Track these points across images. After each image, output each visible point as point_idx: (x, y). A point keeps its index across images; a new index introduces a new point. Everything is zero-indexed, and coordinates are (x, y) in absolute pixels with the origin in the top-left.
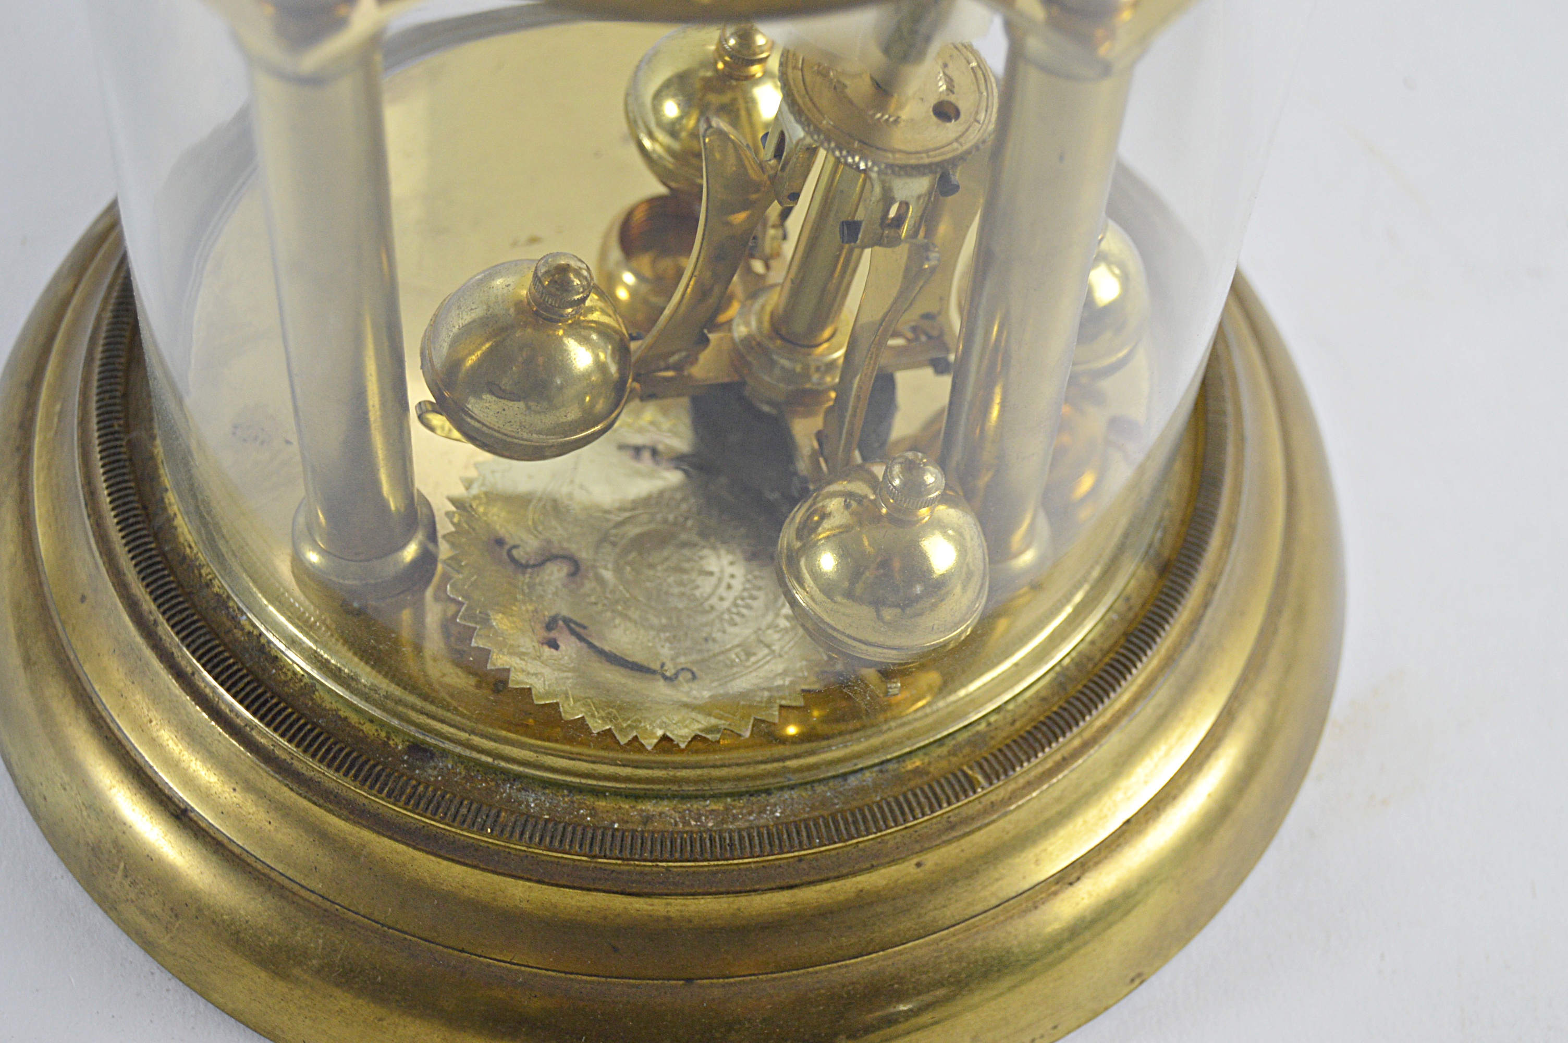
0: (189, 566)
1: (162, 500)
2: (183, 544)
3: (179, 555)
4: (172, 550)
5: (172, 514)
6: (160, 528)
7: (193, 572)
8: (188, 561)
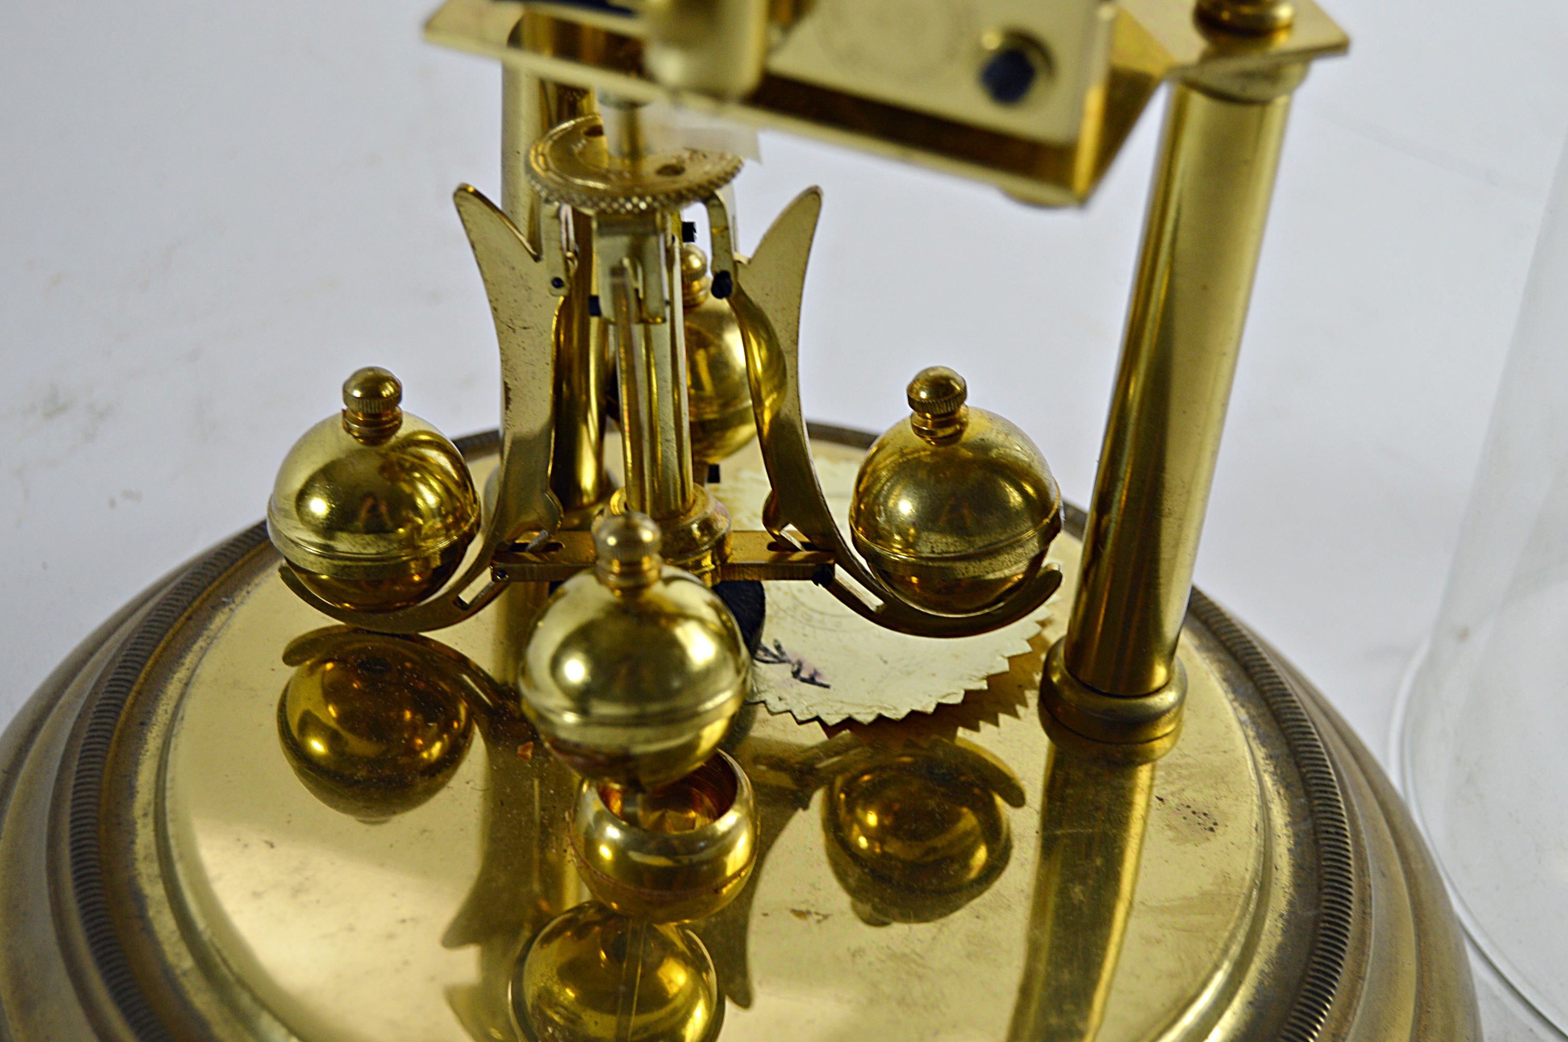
0: (1284, 779)
1: (1296, 844)
2: (1285, 798)
3: (1292, 792)
4: (1297, 797)
5: (1289, 828)
6: (1305, 819)
7: (1282, 773)
8: (1285, 784)
